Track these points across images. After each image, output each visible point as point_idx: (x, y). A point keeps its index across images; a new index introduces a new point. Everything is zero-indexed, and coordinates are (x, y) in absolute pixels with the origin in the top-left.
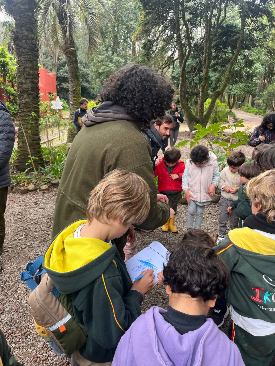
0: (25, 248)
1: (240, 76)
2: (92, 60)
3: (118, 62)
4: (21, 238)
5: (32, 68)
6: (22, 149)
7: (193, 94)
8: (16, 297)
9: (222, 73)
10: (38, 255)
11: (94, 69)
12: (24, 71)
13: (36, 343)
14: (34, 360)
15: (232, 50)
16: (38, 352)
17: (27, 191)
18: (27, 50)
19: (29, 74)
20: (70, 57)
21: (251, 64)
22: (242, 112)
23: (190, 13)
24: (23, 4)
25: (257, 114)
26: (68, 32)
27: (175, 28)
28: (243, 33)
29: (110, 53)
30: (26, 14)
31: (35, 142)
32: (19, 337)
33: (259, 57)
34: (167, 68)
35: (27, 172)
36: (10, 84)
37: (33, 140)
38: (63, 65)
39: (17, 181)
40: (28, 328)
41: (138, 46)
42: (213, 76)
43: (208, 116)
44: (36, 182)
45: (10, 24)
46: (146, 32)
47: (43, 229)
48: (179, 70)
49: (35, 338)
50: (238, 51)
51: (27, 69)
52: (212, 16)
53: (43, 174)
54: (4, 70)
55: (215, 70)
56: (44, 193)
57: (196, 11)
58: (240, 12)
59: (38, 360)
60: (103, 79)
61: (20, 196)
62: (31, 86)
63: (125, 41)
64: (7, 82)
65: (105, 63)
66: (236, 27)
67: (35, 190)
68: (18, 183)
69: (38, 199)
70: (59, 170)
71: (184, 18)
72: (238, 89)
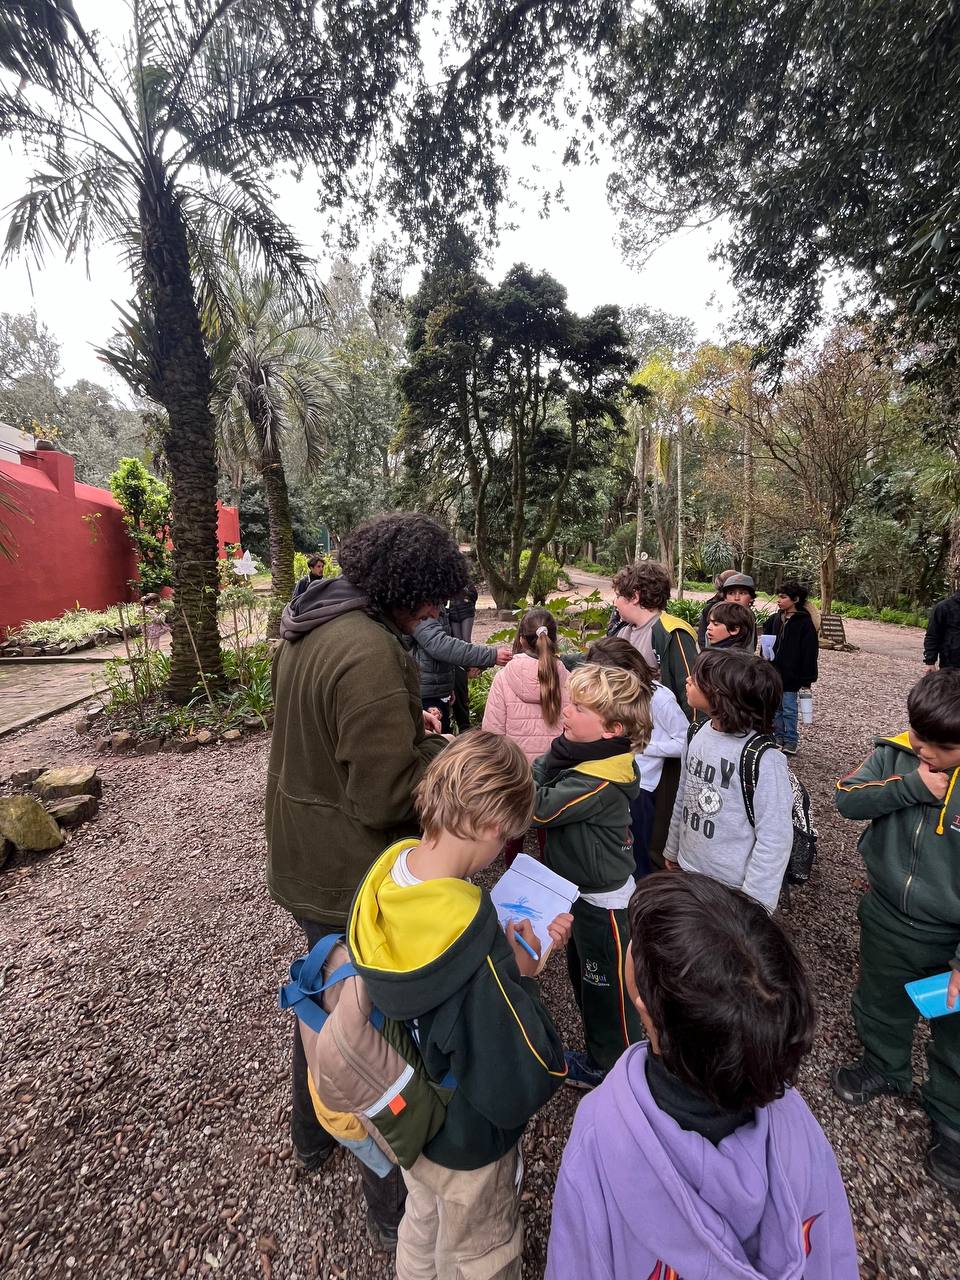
0: (207, 876)
1: (576, 514)
2: (309, 483)
3: (358, 486)
4: (196, 852)
5: (203, 502)
6: (181, 658)
7: (496, 544)
8: (201, 999)
9: (544, 507)
10: (238, 890)
11: (313, 499)
12: (188, 508)
13: (261, 1112)
14: (261, 1161)
15: (558, 470)
16: (268, 1138)
17: (195, 746)
18: (194, 469)
19: (198, 514)
20: (272, 480)
21: (589, 493)
22: (579, 571)
23: (485, 409)
24: (185, 384)
25: (603, 574)
26: (269, 436)
27: (463, 433)
28: (576, 444)
29: (343, 471)
30: (193, 401)
31: (208, 643)
32: (219, 1103)
33: (600, 481)
34: (450, 499)
35: (193, 706)
36: (148, 528)
37: (206, 639)
38: (252, 491)
39: (172, 724)
40: (238, 1076)
41: (396, 460)
42: (530, 512)
43: (526, 582)
44: (214, 725)
45: (158, 420)
46: (413, 437)
47: (241, 828)
48: (471, 502)
49: (257, 1098)
50: (570, 473)
51: (194, 504)
52: (524, 414)
53: (226, 707)
54: (137, 502)
55: (532, 503)
56: (232, 746)
57: (494, 405)
58: (568, 409)
59: (272, 1158)
60: (331, 518)
61: (180, 757)
62: (200, 535)
63: (370, 451)
64: (142, 525)
65: (334, 489)
66: (561, 432)
67: (212, 742)
68: (174, 730)
69: (222, 760)
70: (262, 696)
71: (476, 416)
72: (569, 534)
